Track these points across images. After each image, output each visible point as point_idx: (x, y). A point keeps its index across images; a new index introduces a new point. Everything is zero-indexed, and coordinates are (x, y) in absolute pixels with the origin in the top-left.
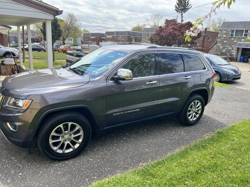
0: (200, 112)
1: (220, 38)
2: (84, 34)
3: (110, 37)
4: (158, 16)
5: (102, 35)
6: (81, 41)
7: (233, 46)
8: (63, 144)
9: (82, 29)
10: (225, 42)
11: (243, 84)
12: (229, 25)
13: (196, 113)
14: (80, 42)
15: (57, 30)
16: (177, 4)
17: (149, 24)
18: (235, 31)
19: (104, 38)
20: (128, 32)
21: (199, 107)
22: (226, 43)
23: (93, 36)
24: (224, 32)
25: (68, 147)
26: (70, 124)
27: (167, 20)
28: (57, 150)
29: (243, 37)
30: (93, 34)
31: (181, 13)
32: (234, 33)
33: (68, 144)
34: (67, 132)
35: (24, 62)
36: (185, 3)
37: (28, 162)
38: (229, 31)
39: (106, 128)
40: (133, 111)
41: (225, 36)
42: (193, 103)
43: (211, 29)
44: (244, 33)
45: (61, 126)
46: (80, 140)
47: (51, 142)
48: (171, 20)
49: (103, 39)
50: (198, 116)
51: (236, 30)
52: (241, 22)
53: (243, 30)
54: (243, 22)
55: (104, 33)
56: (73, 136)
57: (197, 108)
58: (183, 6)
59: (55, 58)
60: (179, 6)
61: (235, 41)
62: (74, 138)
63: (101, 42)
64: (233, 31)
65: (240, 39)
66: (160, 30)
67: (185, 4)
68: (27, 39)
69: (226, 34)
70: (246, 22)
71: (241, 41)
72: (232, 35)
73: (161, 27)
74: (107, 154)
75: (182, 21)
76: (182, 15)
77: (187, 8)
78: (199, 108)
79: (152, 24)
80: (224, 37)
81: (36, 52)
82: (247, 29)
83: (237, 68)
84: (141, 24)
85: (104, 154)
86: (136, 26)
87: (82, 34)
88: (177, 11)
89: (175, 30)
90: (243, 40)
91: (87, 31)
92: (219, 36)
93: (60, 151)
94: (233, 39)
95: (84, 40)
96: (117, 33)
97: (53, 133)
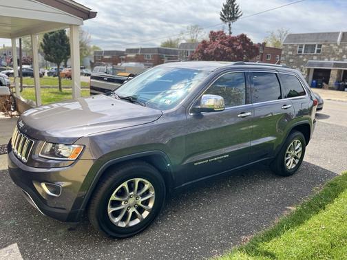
0: (299, 156)
1: (284, 55)
2: (95, 53)
3: (132, 55)
4: (196, 27)
5: (121, 53)
6: (91, 62)
7: (302, 66)
8: (127, 214)
9: (92, 46)
10: (291, 61)
11: (326, 117)
12: (295, 39)
13: (295, 158)
14: (89, 64)
15: (65, 45)
16: (223, 10)
17: (184, 39)
18: (304, 47)
19: (124, 57)
20: (158, 49)
21: (298, 149)
22: (293, 63)
23: (107, 55)
24: (290, 47)
25: (134, 216)
26: (137, 180)
27: (212, 32)
28: (118, 222)
29: (315, 53)
30: (108, 53)
31: (228, 24)
32: (303, 49)
33: (134, 213)
34: (132, 193)
35: (21, 91)
36: (233, 9)
37: (72, 244)
38: (296, 47)
39: (183, 185)
40: (220, 158)
41: (290, 53)
42: (292, 144)
43: (270, 45)
44: (316, 48)
45: (125, 185)
46: (151, 205)
47: (110, 210)
48: (218, 33)
49: (123, 59)
50: (297, 161)
51: (306, 45)
52: (311, 34)
53: (315, 45)
54: (314, 34)
55: (124, 50)
56: (141, 200)
57: (297, 150)
58: (230, 13)
59: (62, 86)
60: (225, 13)
61: (305, 60)
62: (142, 203)
63: (120, 62)
64: (301, 47)
65: (311, 57)
66: (203, 46)
67: (233, 11)
68: (12, 60)
69: (293, 50)
70: (319, 34)
71: (312, 59)
72: (300, 52)
73: (204, 42)
74: (188, 225)
75: (231, 33)
76: (230, 25)
77: (235, 16)
78: (299, 151)
79: (188, 37)
80: (290, 55)
81: (29, 77)
82: (319, 43)
83: (318, 95)
84: (173, 38)
85: (185, 225)
86: (166, 41)
87: (92, 53)
88: (223, 20)
89: (225, 44)
90: (315, 58)
91: (97, 48)
92: (283, 53)
93: (123, 225)
94: (301, 57)
95: (95, 60)
96: (143, 50)
97: (113, 197)
